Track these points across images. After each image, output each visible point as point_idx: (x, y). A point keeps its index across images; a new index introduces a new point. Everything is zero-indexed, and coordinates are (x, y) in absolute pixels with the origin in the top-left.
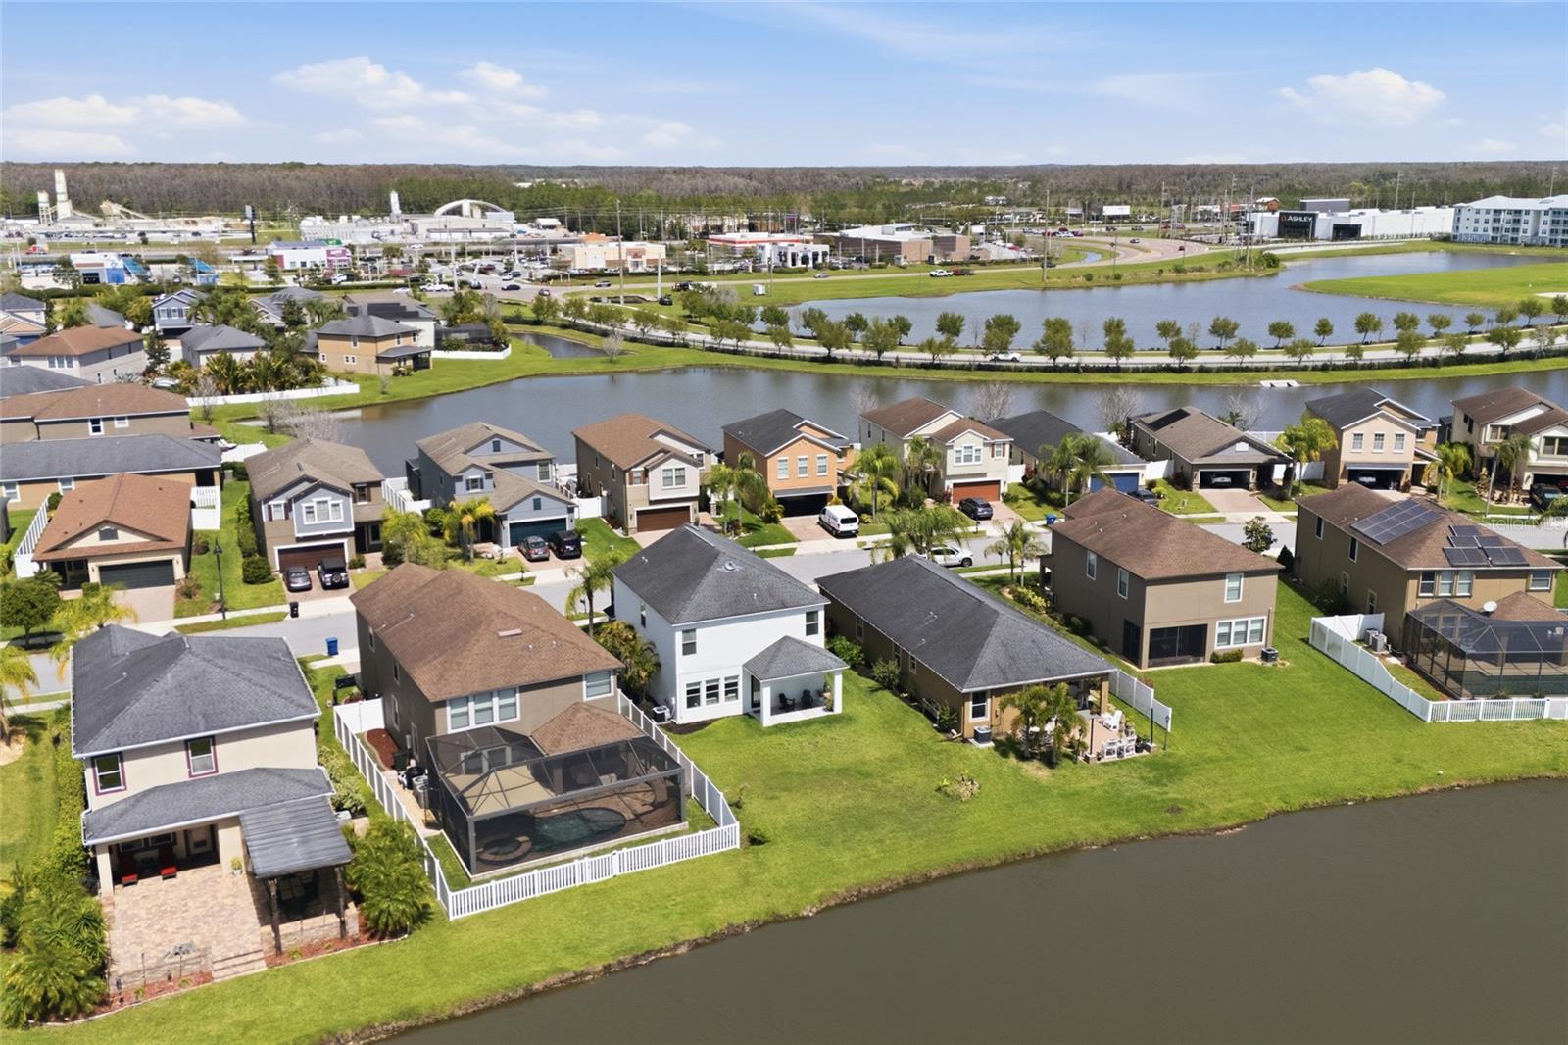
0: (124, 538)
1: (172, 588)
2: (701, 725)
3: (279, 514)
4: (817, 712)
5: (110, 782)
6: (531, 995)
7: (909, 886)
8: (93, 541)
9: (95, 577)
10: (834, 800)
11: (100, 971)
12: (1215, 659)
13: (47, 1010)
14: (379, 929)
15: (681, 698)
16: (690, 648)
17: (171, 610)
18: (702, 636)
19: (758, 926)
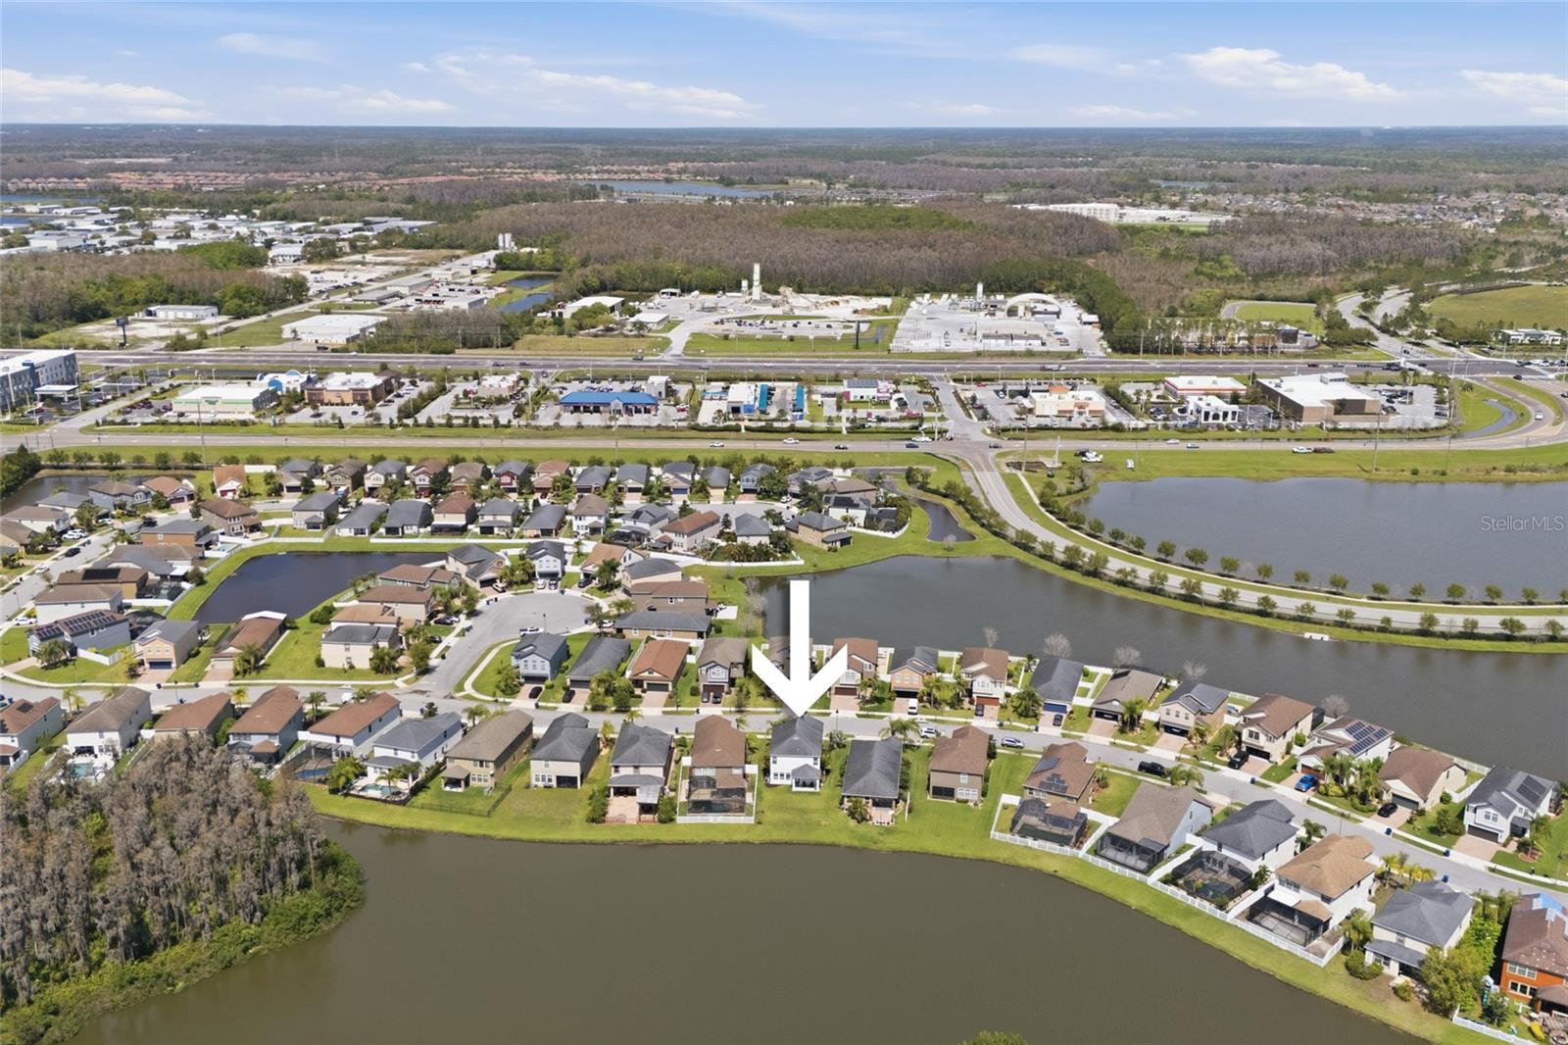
0: (655, 674)
1: (667, 694)
2: (776, 786)
3: (704, 672)
4: (812, 790)
5: (617, 771)
6: (684, 844)
7: (786, 843)
8: (646, 674)
9: (645, 686)
10: (787, 816)
11: (604, 815)
12: (958, 801)
13: (593, 820)
14: (661, 821)
15: (772, 775)
16: (775, 762)
17: (664, 702)
18: (779, 759)
19: (743, 843)
